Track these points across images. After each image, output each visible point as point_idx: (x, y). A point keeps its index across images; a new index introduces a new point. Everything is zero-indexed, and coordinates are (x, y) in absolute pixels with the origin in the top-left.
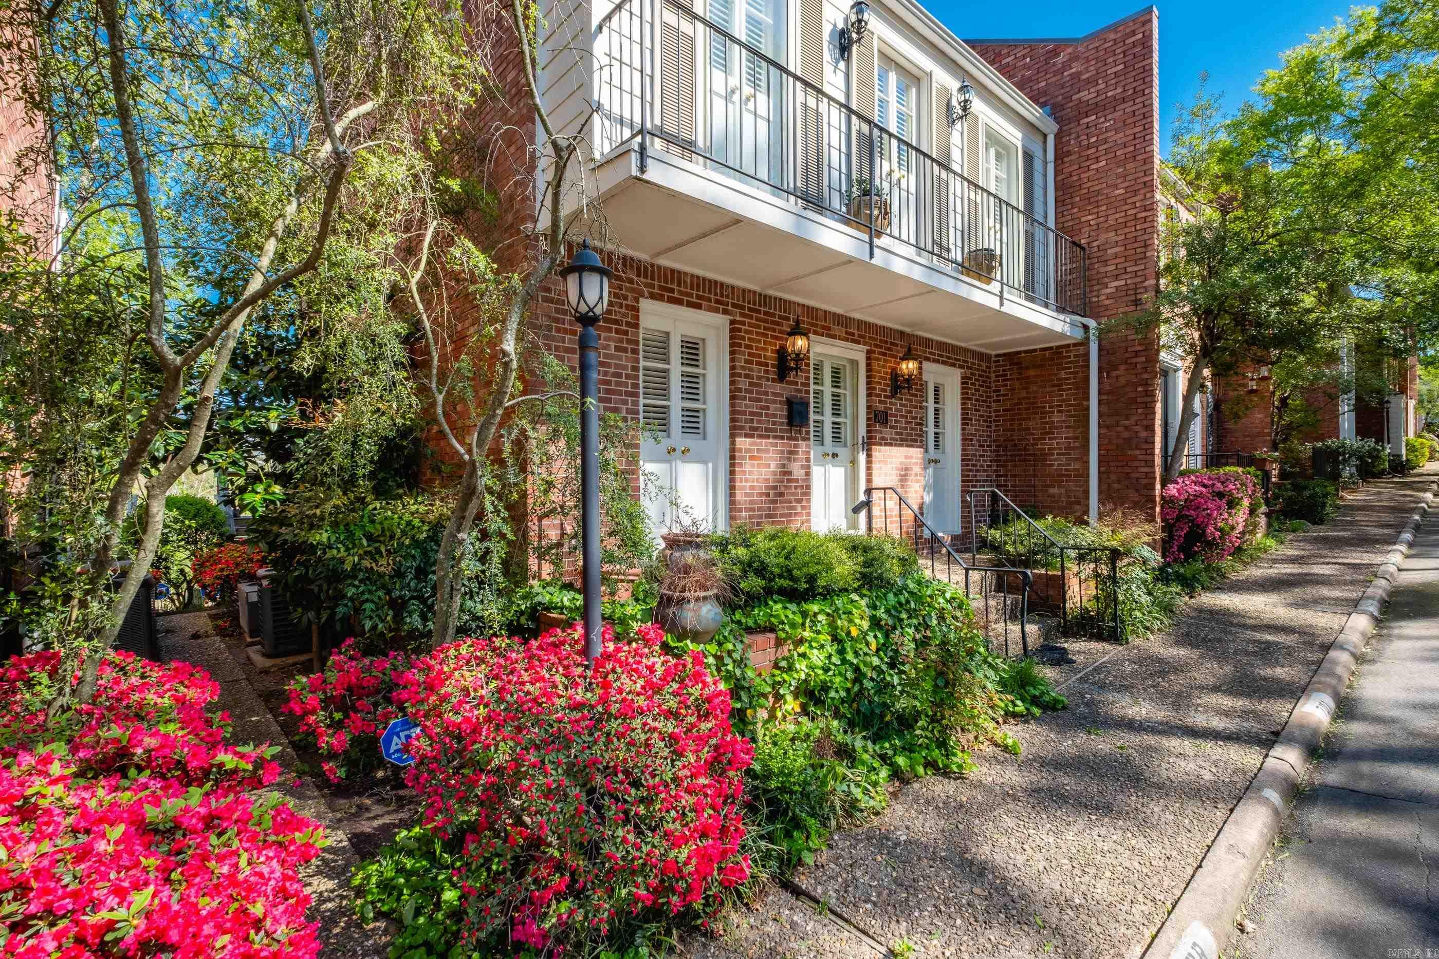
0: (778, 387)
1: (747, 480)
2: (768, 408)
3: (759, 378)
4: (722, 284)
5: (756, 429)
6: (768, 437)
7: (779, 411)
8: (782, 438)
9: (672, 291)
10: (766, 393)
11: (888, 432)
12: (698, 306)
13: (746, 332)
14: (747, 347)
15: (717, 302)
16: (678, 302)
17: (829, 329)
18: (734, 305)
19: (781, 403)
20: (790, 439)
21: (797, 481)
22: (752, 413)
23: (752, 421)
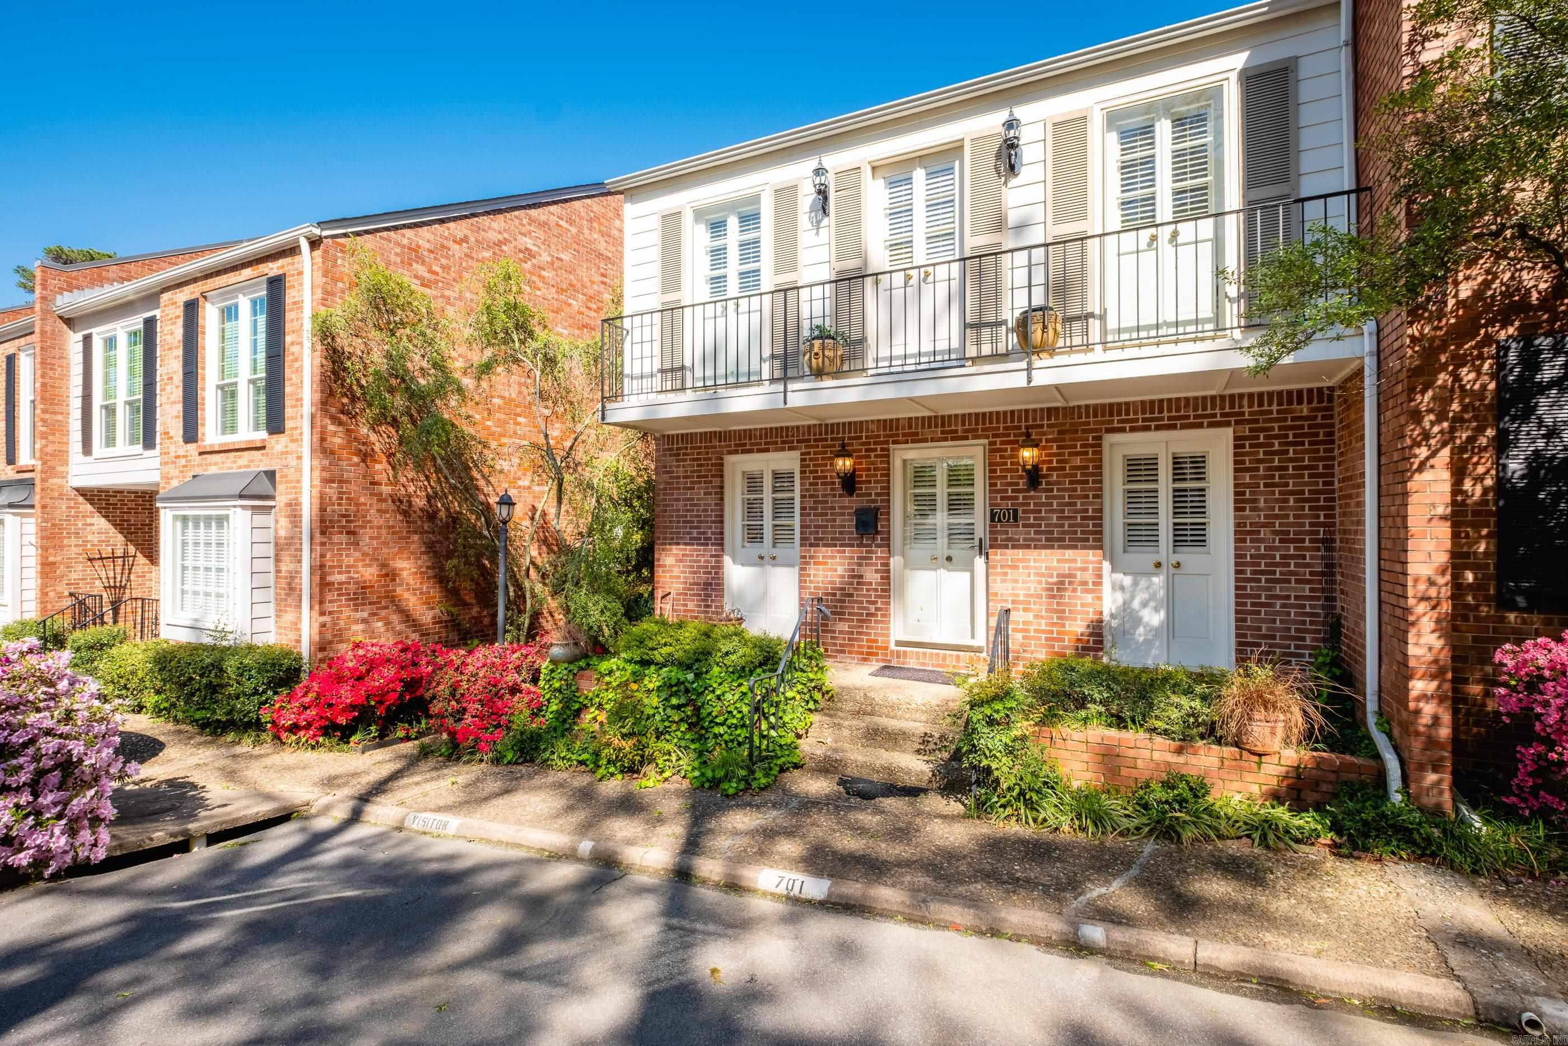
0: (846, 501)
1: (811, 582)
2: (835, 520)
3: (824, 496)
4: (787, 428)
5: (822, 539)
6: (835, 545)
7: (849, 523)
8: (852, 546)
9: (745, 445)
10: (833, 508)
11: (1019, 533)
12: (767, 450)
13: (811, 460)
14: (811, 472)
15: (783, 442)
16: (750, 451)
17: (917, 434)
18: (798, 441)
19: (849, 514)
20: (861, 545)
21: (870, 584)
22: (816, 527)
23: (817, 533)
